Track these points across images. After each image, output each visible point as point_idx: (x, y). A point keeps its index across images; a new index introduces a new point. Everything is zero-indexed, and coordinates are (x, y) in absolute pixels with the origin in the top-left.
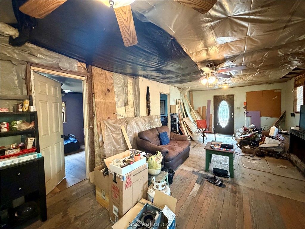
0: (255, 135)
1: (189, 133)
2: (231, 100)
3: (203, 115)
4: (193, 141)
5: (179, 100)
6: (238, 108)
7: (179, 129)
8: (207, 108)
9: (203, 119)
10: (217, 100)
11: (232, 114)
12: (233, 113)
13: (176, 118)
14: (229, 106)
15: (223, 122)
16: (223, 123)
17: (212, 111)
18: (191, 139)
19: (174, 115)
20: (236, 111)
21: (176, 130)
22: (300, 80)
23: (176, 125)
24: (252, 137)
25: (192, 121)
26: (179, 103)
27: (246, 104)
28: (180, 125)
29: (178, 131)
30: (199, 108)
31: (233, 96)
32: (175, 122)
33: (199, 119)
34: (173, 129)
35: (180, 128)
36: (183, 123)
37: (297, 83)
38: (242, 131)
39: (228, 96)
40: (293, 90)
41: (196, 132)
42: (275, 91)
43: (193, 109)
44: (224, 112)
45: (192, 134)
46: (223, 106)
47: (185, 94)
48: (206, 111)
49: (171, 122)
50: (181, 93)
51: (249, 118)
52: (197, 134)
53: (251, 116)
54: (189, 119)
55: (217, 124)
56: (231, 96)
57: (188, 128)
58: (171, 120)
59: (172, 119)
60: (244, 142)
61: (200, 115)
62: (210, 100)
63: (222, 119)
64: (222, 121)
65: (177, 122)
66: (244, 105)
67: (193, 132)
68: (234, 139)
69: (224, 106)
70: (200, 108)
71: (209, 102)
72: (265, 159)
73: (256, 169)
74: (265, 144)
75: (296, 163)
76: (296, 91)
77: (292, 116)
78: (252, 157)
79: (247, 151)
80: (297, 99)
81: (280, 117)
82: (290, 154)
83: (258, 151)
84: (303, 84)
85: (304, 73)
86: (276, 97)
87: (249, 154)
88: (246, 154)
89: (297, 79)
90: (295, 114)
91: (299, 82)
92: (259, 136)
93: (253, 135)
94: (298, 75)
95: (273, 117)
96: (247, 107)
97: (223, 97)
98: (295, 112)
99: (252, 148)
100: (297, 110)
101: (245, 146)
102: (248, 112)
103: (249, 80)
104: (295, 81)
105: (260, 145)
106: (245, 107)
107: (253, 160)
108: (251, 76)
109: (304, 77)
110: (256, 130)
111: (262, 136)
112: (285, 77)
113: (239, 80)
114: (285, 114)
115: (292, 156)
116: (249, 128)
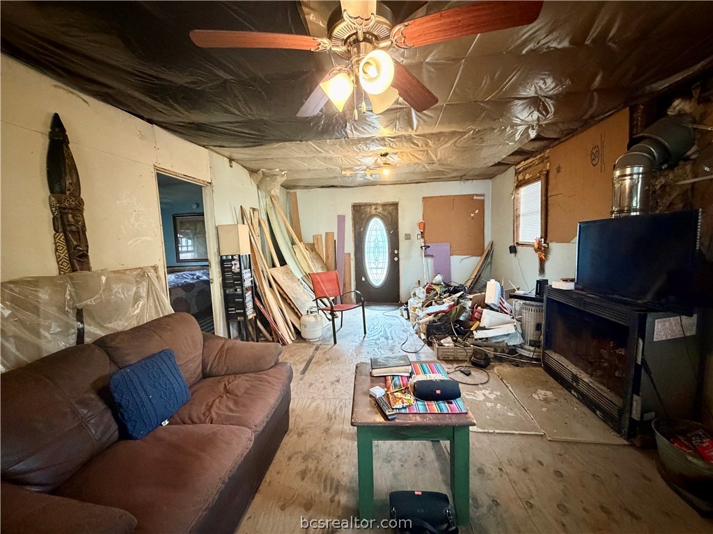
0: (458, 307)
1: (290, 317)
2: (391, 215)
3: (327, 257)
4: (304, 340)
5: (254, 210)
6: (408, 237)
7: (255, 307)
8: (336, 238)
9: (328, 270)
10: (361, 215)
11: (396, 252)
12: (398, 250)
13: (240, 273)
14: (389, 233)
15: (377, 274)
16: (375, 276)
17: (349, 247)
18: (298, 333)
19: (234, 260)
20: (403, 244)
21: (244, 314)
22: (529, 170)
23: (243, 296)
24: (454, 312)
25: (299, 275)
26: (255, 222)
27: (423, 226)
28: (257, 295)
29: (251, 314)
30: (316, 238)
31: (396, 205)
32: (238, 285)
33: (317, 269)
34: (232, 311)
35: (258, 304)
36: (271, 286)
37: (521, 177)
38: (421, 293)
39: (384, 205)
40: (512, 194)
41: (311, 313)
42: (475, 198)
43: (301, 240)
44: (376, 246)
45: (299, 318)
46: (374, 233)
47: (273, 192)
48: (336, 246)
49: (225, 285)
50: (258, 188)
51: (430, 260)
52: (315, 316)
53: (432, 256)
54: (289, 273)
55: (363, 279)
56: (392, 207)
57: (285, 298)
58: (224, 279)
59: (228, 275)
60: (438, 329)
61: (319, 257)
62: (344, 216)
63: (373, 265)
64: (374, 271)
65: (247, 284)
66: (420, 228)
67: (303, 312)
68: (406, 316)
69: (376, 231)
70: (319, 238)
71: (341, 219)
72: (496, 372)
73: (503, 432)
74: (484, 328)
75: (572, 379)
76: (519, 196)
77: (511, 252)
78: (468, 374)
79: (449, 354)
80: (519, 215)
81: (484, 255)
82: (547, 352)
83: (475, 353)
84: (543, 177)
85: (540, 153)
86: (477, 211)
87: (455, 365)
88: (450, 366)
89: (521, 169)
90: (519, 248)
91: (527, 177)
92: (468, 308)
93: (454, 305)
94: (525, 160)
95: (473, 256)
96: (426, 234)
97: (373, 207)
98: (517, 243)
99: (459, 342)
100: (521, 240)
101: (442, 341)
102: (429, 247)
103: (439, 160)
104: (516, 173)
105: (474, 332)
106: (422, 233)
107: (474, 386)
108: (452, 142)
109: (542, 162)
110: (455, 291)
111: (472, 308)
112: (499, 164)
113: (419, 157)
114: (491, 248)
115: (556, 358)
116: (432, 284)
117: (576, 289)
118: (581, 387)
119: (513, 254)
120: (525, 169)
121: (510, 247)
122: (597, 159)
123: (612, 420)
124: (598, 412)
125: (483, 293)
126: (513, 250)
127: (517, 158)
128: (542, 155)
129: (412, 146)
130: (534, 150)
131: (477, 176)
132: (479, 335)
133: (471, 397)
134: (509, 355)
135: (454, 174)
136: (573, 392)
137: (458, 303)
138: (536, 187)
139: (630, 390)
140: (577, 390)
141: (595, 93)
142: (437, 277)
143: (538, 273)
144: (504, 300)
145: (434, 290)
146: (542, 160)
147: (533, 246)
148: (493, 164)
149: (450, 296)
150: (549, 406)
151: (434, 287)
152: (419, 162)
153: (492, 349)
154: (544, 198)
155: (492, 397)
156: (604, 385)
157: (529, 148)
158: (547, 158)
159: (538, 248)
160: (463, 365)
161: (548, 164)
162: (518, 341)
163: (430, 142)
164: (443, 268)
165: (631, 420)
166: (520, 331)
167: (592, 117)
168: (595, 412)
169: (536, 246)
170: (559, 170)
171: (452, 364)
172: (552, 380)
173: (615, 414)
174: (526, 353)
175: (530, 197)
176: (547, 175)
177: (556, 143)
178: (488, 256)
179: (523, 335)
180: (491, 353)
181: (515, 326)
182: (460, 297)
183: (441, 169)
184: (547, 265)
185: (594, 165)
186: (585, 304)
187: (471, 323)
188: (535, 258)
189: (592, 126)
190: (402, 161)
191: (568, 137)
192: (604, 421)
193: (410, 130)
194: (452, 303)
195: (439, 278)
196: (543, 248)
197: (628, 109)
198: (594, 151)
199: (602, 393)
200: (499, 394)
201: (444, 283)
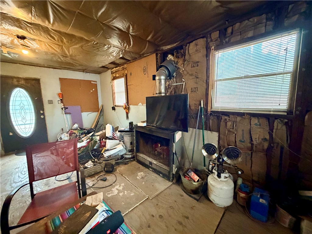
0: (92, 142)
2: (34, 87)
6: (51, 102)
11: (42, 112)
12: (43, 110)
16: (23, 130)
20: (47, 106)
22: (117, 73)
24: (90, 145)
27: (61, 96)
31: (37, 80)
37: (114, 75)
38: (66, 137)
39: (26, 79)
40: (111, 82)
42: (92, 82)
44: (22, 109)
46: (18, 99)
51: (69, 116)
53: (70, 113)
55: (11, 134)
56: (34, 81)
63: (20, 123)
66: (59, 97)
72: (118, 172)
73: (133, 208)
74: (108, 150)
75: (149, 164)
76: (114, 84)
77: (113, 110)
78: (105, 180)
79: (91, 171)
80: (115, 93)
81: (100, 111)
82: (137, 154)
83: (106, 165)
84: (125, 77)
85: (122, 66)
86: (94, 89)
87: (97, 177)
88: (94, 179)
89: (114, 71)
90: (116, 108)
91: (117, 75)
92: (98, 141)
93: (90, 141)
94: (116, 67)
95: (94, 112)
96: (64, 101)
97: (15, 80)
98: (115, 106)
99: (96, 162)
100: (117, 104)
101: (86, 165)
102: (67, 108)
103: (71, 56)
104: (112, 73)
105: (104, 154)
106: (61, 100)
107: (111, 186)
108: (80, 45)
109: (124, 69)
110: (89, 132)
111: (100, 140)
112: (103, 67)
113: (56, 49)
114: (103, 108)
115: (142, 156)
116: (72, 129)
117: (147, 125)
118: (153, 166)
119: (114, 111)
120: (116, 72)
121: (112, 107)
122: (145, 72)
123: (166, 176)
124: (161, 175)
125: (104, 131)
126: (114, 109)
127: (112, 66)
128: (123, 67)
129: (50, 38)
130: (120, 63)
131: (92, 71)
132: (106, 155)
133: (111, 195)
134: (121, 160)
135: (80, 68)
136: (150, 169)
137: (92, 139)
138: (122, 80)
139: (172, 163)
140: (152, 168)
141: (148, 42)
142: (75, 126)
143: (126, 118)
144: (114, 133)
145: (75, 133)
146: (123, 69)
147: (122, 107)
148: (102, 66)
149: (86, 136)
150: (145, 180)
151: (74, 131)
152: (56, 52)
153: (114, 160)
154: (126, 85)
155: (121, 188)
156: (161, 163)
157: (118, 62)
158: (126, 68)
159: (125, 108)
160: (101, 175)
161: (126, 71)
162: (124, 152)
163: (65, 40)
164: (77, 119)
165: (173, 174)
166: (125, 147)
167: (143, 54)
168: (159, 175)
169: (124, 107)
170: (131, 74)
171: (94, 177)
172: (141, 166)
173: (167, 174)
174: (128, 156)
175: (119, 85)
176: (126, 76)
177: (129, 62)
178: (101, 112)
179: (126, 149)
180: (113, 162)
181: (122, 145)
182: (92, 135)
183: (71, 62)
184: (129, 115)
185: (145, 74)
186: (152, 131)
187: (101, 149)
188: (124, 112)
189: (142, 58)
190: (40, 48)
191: (134, 60)
192: (163, 178)
193: (47, 22)
194: (88, 140)
195: (76, 126)
196: (127, 108)
197: (155, 54)
198: (144, 69)
199: (161, 166)
200: (123, 184)
201: (80, 128)
